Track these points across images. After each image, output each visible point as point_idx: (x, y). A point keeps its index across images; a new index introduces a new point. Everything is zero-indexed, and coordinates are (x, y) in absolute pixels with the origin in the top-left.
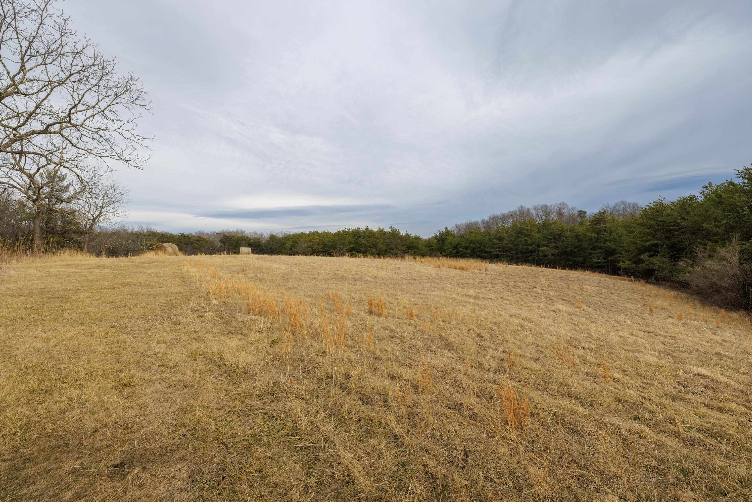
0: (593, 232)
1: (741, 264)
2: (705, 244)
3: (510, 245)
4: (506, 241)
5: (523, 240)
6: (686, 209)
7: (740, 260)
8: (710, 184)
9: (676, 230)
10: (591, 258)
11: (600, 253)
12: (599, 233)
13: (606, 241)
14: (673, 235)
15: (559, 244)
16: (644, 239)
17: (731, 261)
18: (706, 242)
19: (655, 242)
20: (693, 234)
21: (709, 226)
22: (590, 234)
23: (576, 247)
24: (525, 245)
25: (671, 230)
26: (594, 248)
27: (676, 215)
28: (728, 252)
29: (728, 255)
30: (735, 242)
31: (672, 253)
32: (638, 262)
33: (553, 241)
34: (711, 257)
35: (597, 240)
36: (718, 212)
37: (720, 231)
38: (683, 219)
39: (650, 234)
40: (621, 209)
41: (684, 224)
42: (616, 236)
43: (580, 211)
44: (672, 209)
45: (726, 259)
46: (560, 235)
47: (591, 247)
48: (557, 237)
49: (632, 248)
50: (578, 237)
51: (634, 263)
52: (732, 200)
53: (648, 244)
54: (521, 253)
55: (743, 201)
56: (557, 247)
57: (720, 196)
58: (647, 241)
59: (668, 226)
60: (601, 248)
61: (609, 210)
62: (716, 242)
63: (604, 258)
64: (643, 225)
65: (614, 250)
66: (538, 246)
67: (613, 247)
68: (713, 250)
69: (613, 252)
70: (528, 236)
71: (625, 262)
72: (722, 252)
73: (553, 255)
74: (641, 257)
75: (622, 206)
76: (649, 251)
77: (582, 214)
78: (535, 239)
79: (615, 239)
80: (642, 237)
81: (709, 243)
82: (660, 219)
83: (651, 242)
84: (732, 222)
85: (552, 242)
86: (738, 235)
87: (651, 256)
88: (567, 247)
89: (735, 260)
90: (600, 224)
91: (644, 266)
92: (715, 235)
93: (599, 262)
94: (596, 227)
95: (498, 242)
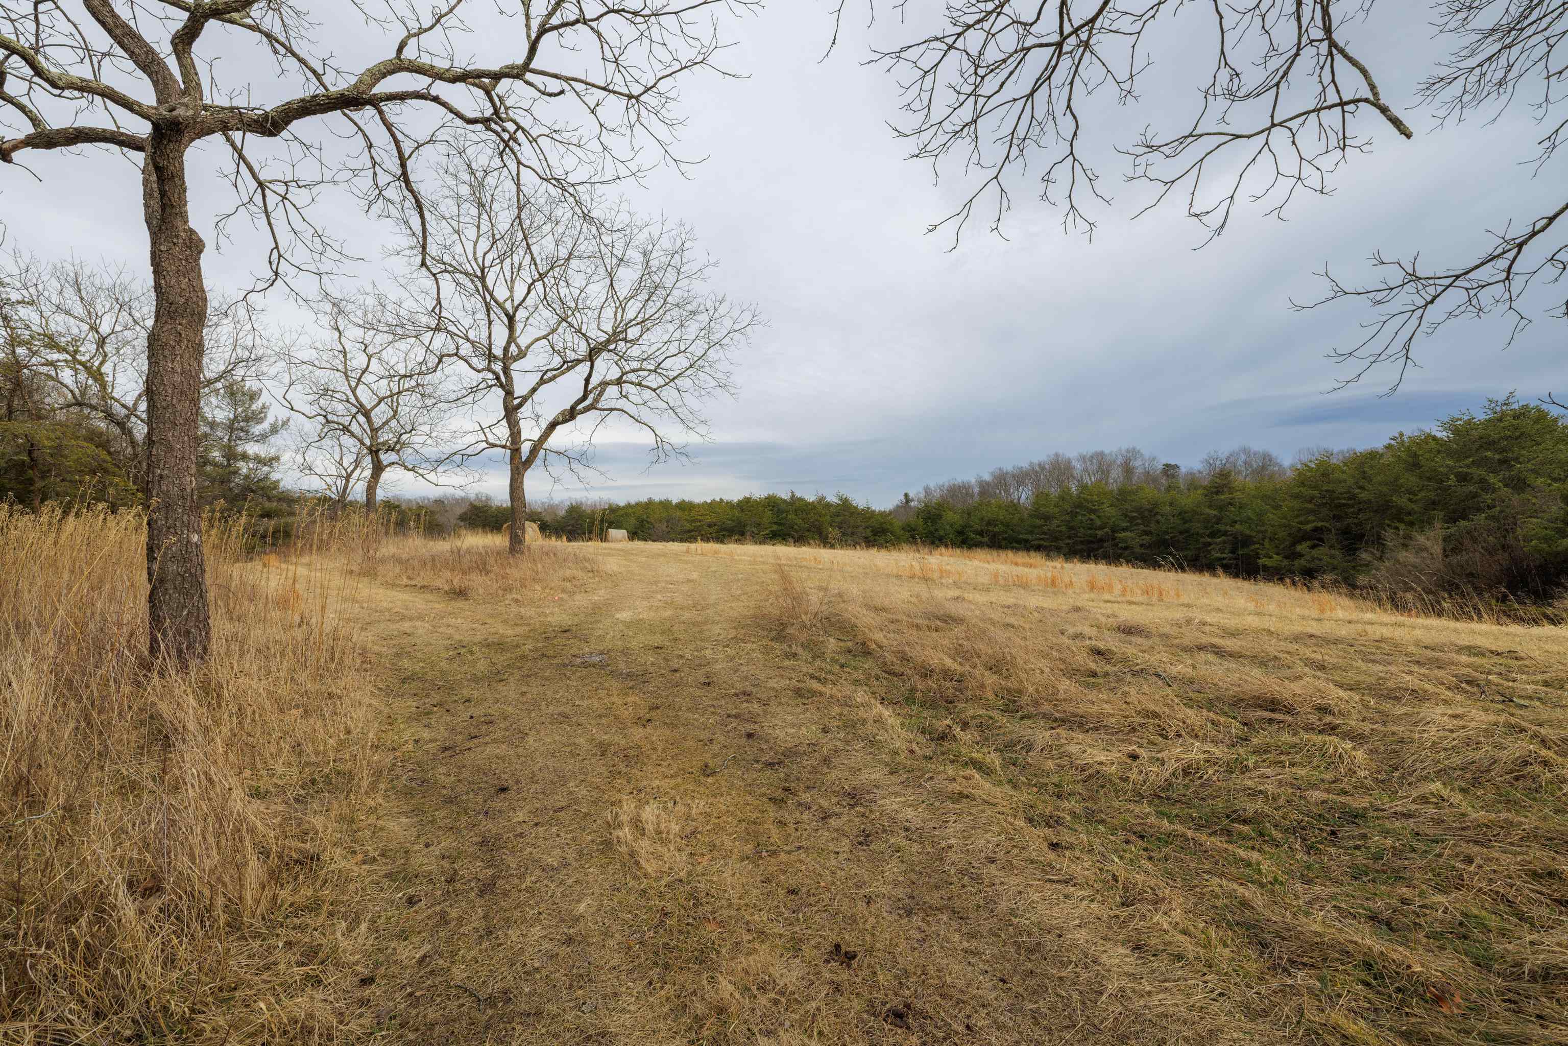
0: (1210, 507)
1: (1447, 556)
2: (1397, 528)
3: (1063, 529)
4: (1056, 522)
5: (1084, 519)
6: (1364, 472)
7: (1445, 550)
8: (1401, 435)
9: (1353, 506)
10: (1209, 552)
11: (1224, 542)
12: (1221, 508)
13: (1236, 522)
14: (1346, 514)
15: (1153, 526)
16: (1302, 519)
17: (1433, 551)
18: (1397, 524)
19: (1320, 524)
20: (1377, 511)
21: (1401, 501)
22: (1207, 510)
23: (1181, 533)
24: (1090, 529)
25: (1344, 505)
26: (1213, 535)
27: (1351, 481)
28: (1428, 539)
29: (1428, 544)
30: (1437, 524)
31: (1345, 543)
32: (1293, 556)
33: (1139, 521)
34: (1405, 546)
35: (1219, 520)
36: (1411, 480)
37: (1416, 507)
38: (1362, 488)
39: (1312, 512)
40: (1240, 462)
41: (1364, 495)
42: (1250, 513)
43: (1166, 465)
44: (1343, 472)
45: (1426, 549)
46: (1150, 511)
47: (1208, 532)
48: (1146, 514)
49: (1282, 534)
50: (1182, 514)
51: (1286, 557)
52: (1433, 464)
53: (1309, 527)
54: (1082, 542)
55: (1447, 466)
56: (1146, 533)
57: (1415, 455)
58: (1308, 522)
59: (1338, 498)
60: (1225, 533)
61: (1218, 463)
62: (1411, 524)
63: (1233, 552)
64: (1296, 496)
65: (1250, 536)
66: (1113, 532)
67: (1247, 532)
68: (1408, 537)
69: (1246, 541)
70: (1094, 511)
71: (1271, 557)
72: (1421, 539)
73: (1141, 546)
74: (1299, 548)
75: (1243, 457)
76: (1309, 539)
77: (1170, 470)
78: (1109, 518)
79: (1249, 518)
80: (1298, 516)
81: (1402, 526)
82: (1325, 488)
83: (1315, 524)
84: (1432, 495)
85: (1137, 524)
86: (1441, 515)
87: (1313, 547)
88: (1166, 533)
89: (1437, 550)
90: (1222, 493)
91: (1303, 561)
92: (1409, 514)
93: (1224, 559)
94: (1215, 497)
95: (1041, 522)
